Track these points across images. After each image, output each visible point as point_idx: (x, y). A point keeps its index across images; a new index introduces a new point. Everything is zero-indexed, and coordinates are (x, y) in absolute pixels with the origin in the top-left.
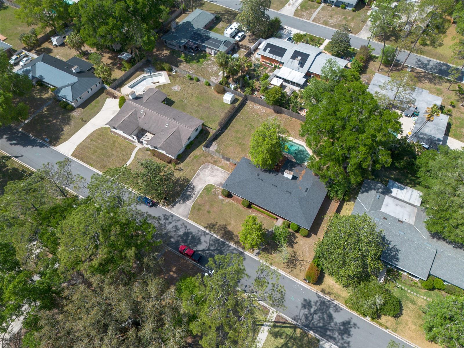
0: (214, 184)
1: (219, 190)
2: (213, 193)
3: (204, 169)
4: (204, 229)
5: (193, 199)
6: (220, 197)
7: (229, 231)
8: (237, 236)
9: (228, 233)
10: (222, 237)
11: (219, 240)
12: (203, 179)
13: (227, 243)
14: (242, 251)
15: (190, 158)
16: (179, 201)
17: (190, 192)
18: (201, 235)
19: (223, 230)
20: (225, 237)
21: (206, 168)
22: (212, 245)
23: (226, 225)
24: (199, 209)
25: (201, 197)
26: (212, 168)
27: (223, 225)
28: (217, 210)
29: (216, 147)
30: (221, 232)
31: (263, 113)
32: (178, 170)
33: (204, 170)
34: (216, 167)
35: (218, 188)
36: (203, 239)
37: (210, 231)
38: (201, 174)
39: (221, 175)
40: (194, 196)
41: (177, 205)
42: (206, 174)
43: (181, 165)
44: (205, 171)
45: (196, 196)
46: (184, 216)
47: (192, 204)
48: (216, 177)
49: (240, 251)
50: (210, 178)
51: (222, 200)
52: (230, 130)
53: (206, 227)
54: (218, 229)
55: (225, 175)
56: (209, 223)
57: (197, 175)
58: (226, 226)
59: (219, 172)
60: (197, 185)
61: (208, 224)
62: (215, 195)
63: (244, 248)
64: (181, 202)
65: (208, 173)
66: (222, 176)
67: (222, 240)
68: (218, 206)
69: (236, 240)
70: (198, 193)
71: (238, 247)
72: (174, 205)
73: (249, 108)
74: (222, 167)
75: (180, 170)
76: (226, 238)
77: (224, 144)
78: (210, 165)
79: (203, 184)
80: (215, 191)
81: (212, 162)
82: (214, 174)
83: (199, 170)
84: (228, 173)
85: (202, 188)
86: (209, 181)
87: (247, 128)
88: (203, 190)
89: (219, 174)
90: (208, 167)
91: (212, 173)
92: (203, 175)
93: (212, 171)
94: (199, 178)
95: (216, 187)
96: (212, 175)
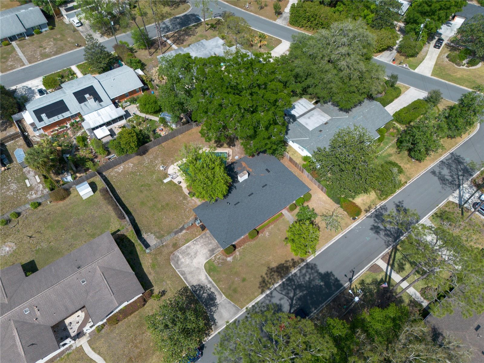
0: (207, 259)
1: (218, 257)
2: (220, 265)
3: (177, 263)
4: (264, 295)
5: (216, 293)
6: (229, 259)
7: (278, 268)
8: (286, 261)
9: (280, 270)
10: (282, 277)
11: (283, 283)
12: (192, 269)
13: (290, 275)
14: (305, 263)
15: (150, 274)
16: (211, 311)
17: (203, 293)
18: (270, 301)
19: (273, 273)
20: (283, 275)
21: (178, 260)
22: (288, 293)
23: (268, 267)
24: (235, 291)
25: (219, 281)
26: (183, 253)
27: (267, 270)
28: (245, 270)
29: (153, 236)
30: (275, 277)
31: (133, 166)
32: (162, 296)
33: (179, 263)
34: (183, 247)
35: (215, 256)
36: (276, 301)
37: (269, 288)
38: (183, 269)
39: (198, 246)
40: (213, 290)
41: (215, 316)
42: (187, 262)
43: (157, 290)
44: (182, 263)
45: (214, 287)
46: (235, 314)
47: (224, 296)
48: (198, 254)
49: (305, 265)
50: (195, 261)
51: (234, 259)
52: (135, 211)
53: (262, 292)
54: (270, 278)
55: (201, 242)
56: (258, 285)
57: (182, 275)
58: (271, 267)
59: (192, 247)
60: (199, 280)
61: (259, 288)
62: (223, 264)
63: (303, 260)
64: (214, 309)
65: (187, 260)
67: (284, 280)
68: (241, 266)
69: (291, 264)
70: (210, 282)
71: (300, 266)
72: (214, 320)
73: (116, 176)
74: (187, 241)
75: (163, 293)
76: (285, 274)
77: (153, 226)
78: (176, 253)
79: (200, 272)
80: (218, 262)
81: (172, 249)
82: (193, 254)
83: (176, 270)
84: (199, 238)
85: (207, 276)
86: (199, 263)
87: (145, 192)
88: (209, 275)
89: (195, 248)
90: (178, 257)
91: (190, 256)
92: (186, 267)
93: (187, 254)
94: (189, 273)
95: (213, 258)
96: (193, 257)
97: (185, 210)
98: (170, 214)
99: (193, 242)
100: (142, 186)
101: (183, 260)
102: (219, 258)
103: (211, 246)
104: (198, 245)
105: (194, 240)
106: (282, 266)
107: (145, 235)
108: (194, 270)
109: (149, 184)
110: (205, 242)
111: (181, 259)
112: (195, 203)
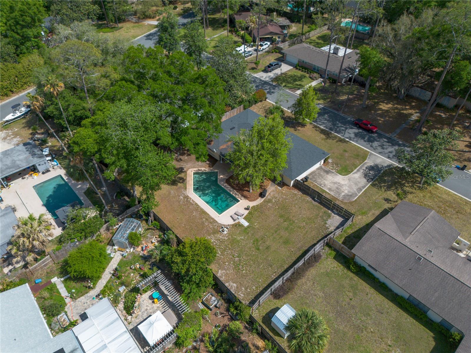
0: (337, 175)
1: (331, 168)
2: (339, 165)
3: (351, 196)
5: (366, 166)
6: (330, 161)
11: (335, 132)
12: (352, 183)
15: (374, 214)
16: (383, 168)
17: (370, 173)
18: (354, 138)
21: (348, 195)
22: (343, 130)
23: (327, 139)
24: (357, 156)
25: (355, 165)
26: (338, 193)
28: (336, 151)
29: (329, 222)
32: (390, 200)
33: (350, 194)
34: (332, 193)
36: (353, 136)
37: (344, 139)
38: (355, 190)
39: (326, 182)
40: (365, 168)
41: (386, 165)
42: (347, 188)
44: (349, 192)
45: (361, 168)
46: (375, 155)
47: (366, 162)
48: (334, 182)
50: (342, 182)
53: (349, 142)
55: (320, 181)
56: (344, 144)
57: (361, 190)
59: (329, 187)
60: (360, 178)
62: (337, 164)
64: (380, 166)
65: (344, 188)
66: (325, 181)
68: (333, 153)
69: (317, 128)
70: (358, 171)
71: (317, 125)
72: (389, 166)
74: (323, 191)
75: (387, 200)
77: (315, 224)
80: (336, 167)
81: (337, 201)
82: (336, 185)
83: (359, 195)
84: (316, 183)
85: (354, 173)
86: (344, 180)
87: (267, 243)
88: (352, 172)
90: (344, 195)
92: (352, 188)
94: (357, 185)
95: (334, 170)
96: (339, 185)
97: (286, 199)
98: (294, 211)
99: (323, 187)
100: (258, 249)
101: (346, 192)
103: (322, 173)
105: (321, 186)
107: (331, 229)
109: (254, 241)
110: (319, 177)
112: (273, 191)
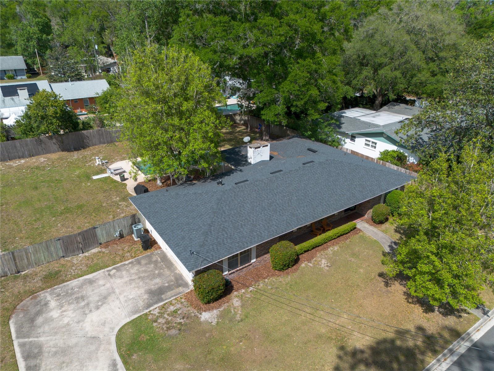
0: (135, 312)
1: (172, 308)
6: (205, 316)
7: (375, 351)
8: (400, 333)
9: (384, 358)
12: (73, 342)
14: (468, 344)
23: (342, 348)
27: (340, 357)
31: (45, 161)
33: (40, 320)
34: (75, 282)
35: (162, 307)
38: (42, 339)
39: (118, 281)
48: (111, 298)
50: (94, 317)
51: (221, 316)
57: (27, 357)
58: (349, 349)
59: (101, 282)
62: (183, 328)
63: (456, 334)
65: (69, 313)
66: (126, 279)
68: (245, 338)
69: (419, 343)
71: (452, 352)
74: (93, 268)
78: (46, 295)
79: (97, 349)
80: (167, 322)
81: (40, 284)
82: (94, 299)
83: (16, 343)
84: (130, 263)
86: (104, 324)
87: (44, 189)
89: (108, 285)
90: (46, 304)
91: (83, 304)
92: (56, 333)
93: (77, 298)
94: (56, 353)
95: (156, 312)
96: (92, 305)
100: (43, 182)
101: (55, 314)
102: (175, 312)
103: (158, 280)
104: (121, 277)
105: (114, 268)
106: (388, 345)
108: (76, 345)
109: (60, 180)
111: (51, 310)
